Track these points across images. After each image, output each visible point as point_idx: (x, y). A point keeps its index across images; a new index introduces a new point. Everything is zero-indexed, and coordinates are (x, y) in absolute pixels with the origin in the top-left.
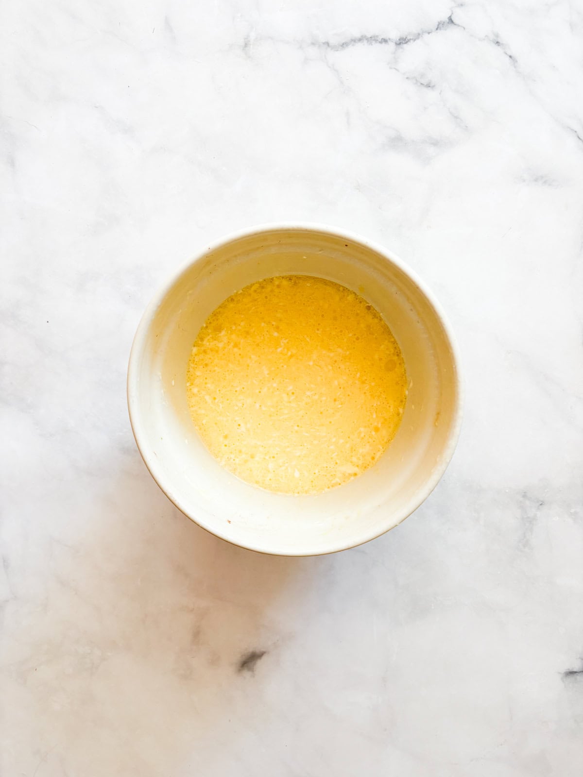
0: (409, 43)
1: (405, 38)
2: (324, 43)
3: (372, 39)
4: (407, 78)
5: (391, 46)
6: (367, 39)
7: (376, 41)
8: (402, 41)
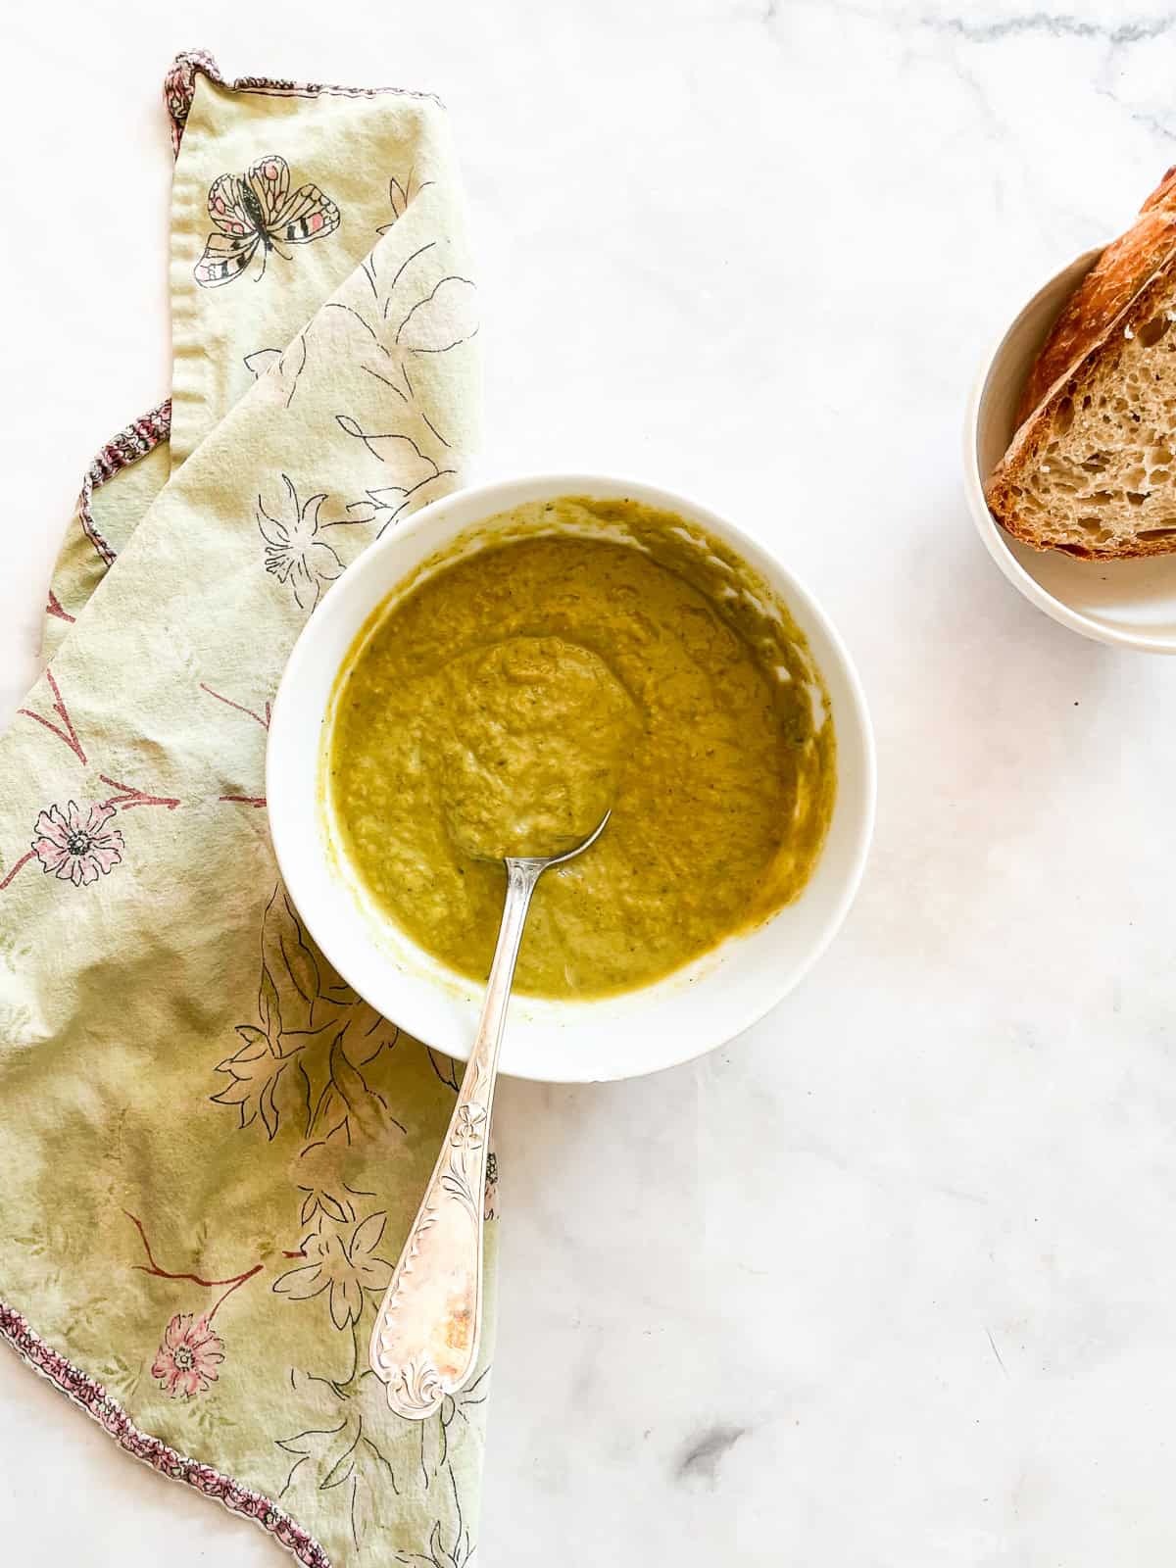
0: (1141, 39)
1: (1132, 26)
2: (951, 23)
3: (1058, 24)
4: (1134, 117)
5: (1102, 42)
6: (1049, 23)
7: (1068, 28)
8: (1127, 35)
